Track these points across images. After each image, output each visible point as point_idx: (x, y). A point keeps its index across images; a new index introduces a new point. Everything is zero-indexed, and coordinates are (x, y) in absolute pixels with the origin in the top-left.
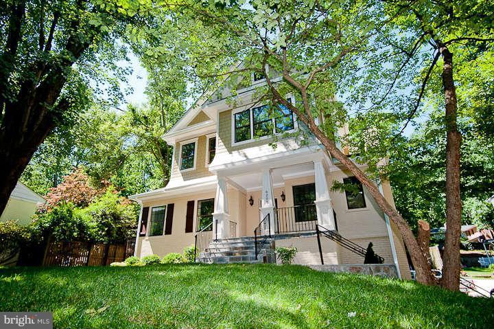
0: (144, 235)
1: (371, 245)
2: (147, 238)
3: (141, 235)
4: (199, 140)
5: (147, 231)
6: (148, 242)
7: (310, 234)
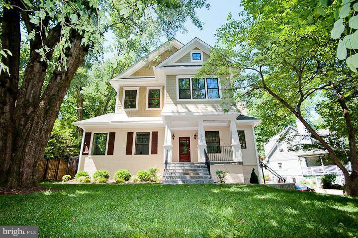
0: (87, 154)
1: (254, 170)
2: (90, 156)
3: (83, 154)
4: (140, 89)
5: (89, 151)
6: (92, 160)
7: (229, 163)
